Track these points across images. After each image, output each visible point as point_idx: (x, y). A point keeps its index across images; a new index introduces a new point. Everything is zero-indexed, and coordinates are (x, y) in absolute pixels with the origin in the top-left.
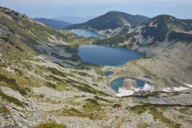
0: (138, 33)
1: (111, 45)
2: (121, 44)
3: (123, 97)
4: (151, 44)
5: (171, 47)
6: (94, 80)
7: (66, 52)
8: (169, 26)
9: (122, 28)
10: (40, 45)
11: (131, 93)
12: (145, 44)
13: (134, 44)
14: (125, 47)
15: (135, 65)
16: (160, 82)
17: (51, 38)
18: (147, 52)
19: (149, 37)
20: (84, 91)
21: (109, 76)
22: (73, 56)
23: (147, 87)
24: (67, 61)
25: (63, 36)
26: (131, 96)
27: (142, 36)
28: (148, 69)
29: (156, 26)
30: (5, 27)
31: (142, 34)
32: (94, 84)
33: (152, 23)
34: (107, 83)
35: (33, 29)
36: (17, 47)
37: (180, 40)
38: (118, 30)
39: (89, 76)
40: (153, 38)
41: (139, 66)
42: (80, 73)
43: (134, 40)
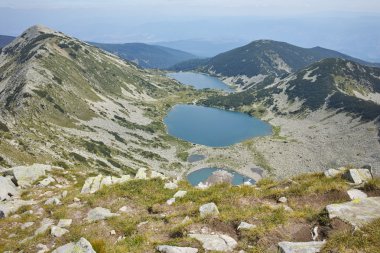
0: (281, 90)
1: (227, 107)
2: (246, 108)
4: (296, 112)
5: (326, 121)
6: (163, 166)
7: (145, 115)
8: (338, 80)
9: (265, 76)
10: (102, 100)
12: (287, 111)
13: (268, 110)
14: (250, 113)
15: (249, 148)
17: (127, 89)
18: (283, 127)
19: (297, 99)
21: (193, 163)
22: (154, 123)
25: (149, 85)
27: (287, 97)
28: (266, 157)
29: (314, 79)
30: (49, 72)
31: (287, 91)
33: (309, 73)
34: (185, 173)
35: (98, 73)
36: (56, 107)
37: (346, 110)
38: (258, 79)
39: (158, 158)
40: (303, 102)
41: (254, 151)
42: (144, 154)
43: (270, 102)
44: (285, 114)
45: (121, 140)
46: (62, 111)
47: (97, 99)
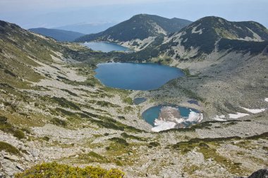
0: (177, 43)
1: (140, 61)
2: (154, 60)
3: (161, 132)
4: (195, 57)
5: (222, 60)
6: (119, 111)
7: (79, 74)
8: (218, 31)
9: (154, 38)
10: (40, 66)
11: (172, 125)
12: (187, 57)
13: (172, 58)
14: (159, 63)
15: (176, 87)
16: (210, 108)
17: (56, 56)
18: (190, 69)
19: (191, 47)
20: (106, 127)
21: (140, 105)
22: (88, 79)
23: (193, 116)
24: (81, 87)
25: (72, 52)
26: (172, 130)
27: (183, 47)
28: (193, 91)
29: (200, 32)
31: (182, 43)
32: (120, 117)
33: (195, 28)
34: (138, 114)
36: (6, 71)
38: (150, 40)
39: (112, 106)
40: (197, 49)
41: (180, 88)
42: (99, 103)
43: (172, 53)
44: (187, 60)
45: (75, 95)
46: (14, 75)
47: (36, 65)
